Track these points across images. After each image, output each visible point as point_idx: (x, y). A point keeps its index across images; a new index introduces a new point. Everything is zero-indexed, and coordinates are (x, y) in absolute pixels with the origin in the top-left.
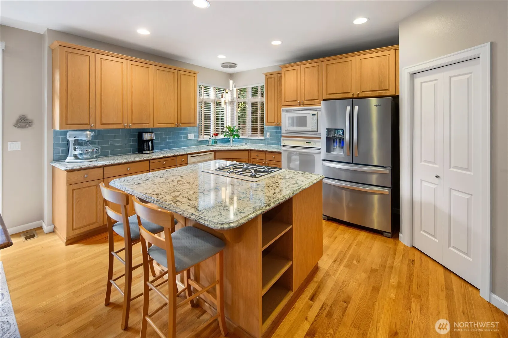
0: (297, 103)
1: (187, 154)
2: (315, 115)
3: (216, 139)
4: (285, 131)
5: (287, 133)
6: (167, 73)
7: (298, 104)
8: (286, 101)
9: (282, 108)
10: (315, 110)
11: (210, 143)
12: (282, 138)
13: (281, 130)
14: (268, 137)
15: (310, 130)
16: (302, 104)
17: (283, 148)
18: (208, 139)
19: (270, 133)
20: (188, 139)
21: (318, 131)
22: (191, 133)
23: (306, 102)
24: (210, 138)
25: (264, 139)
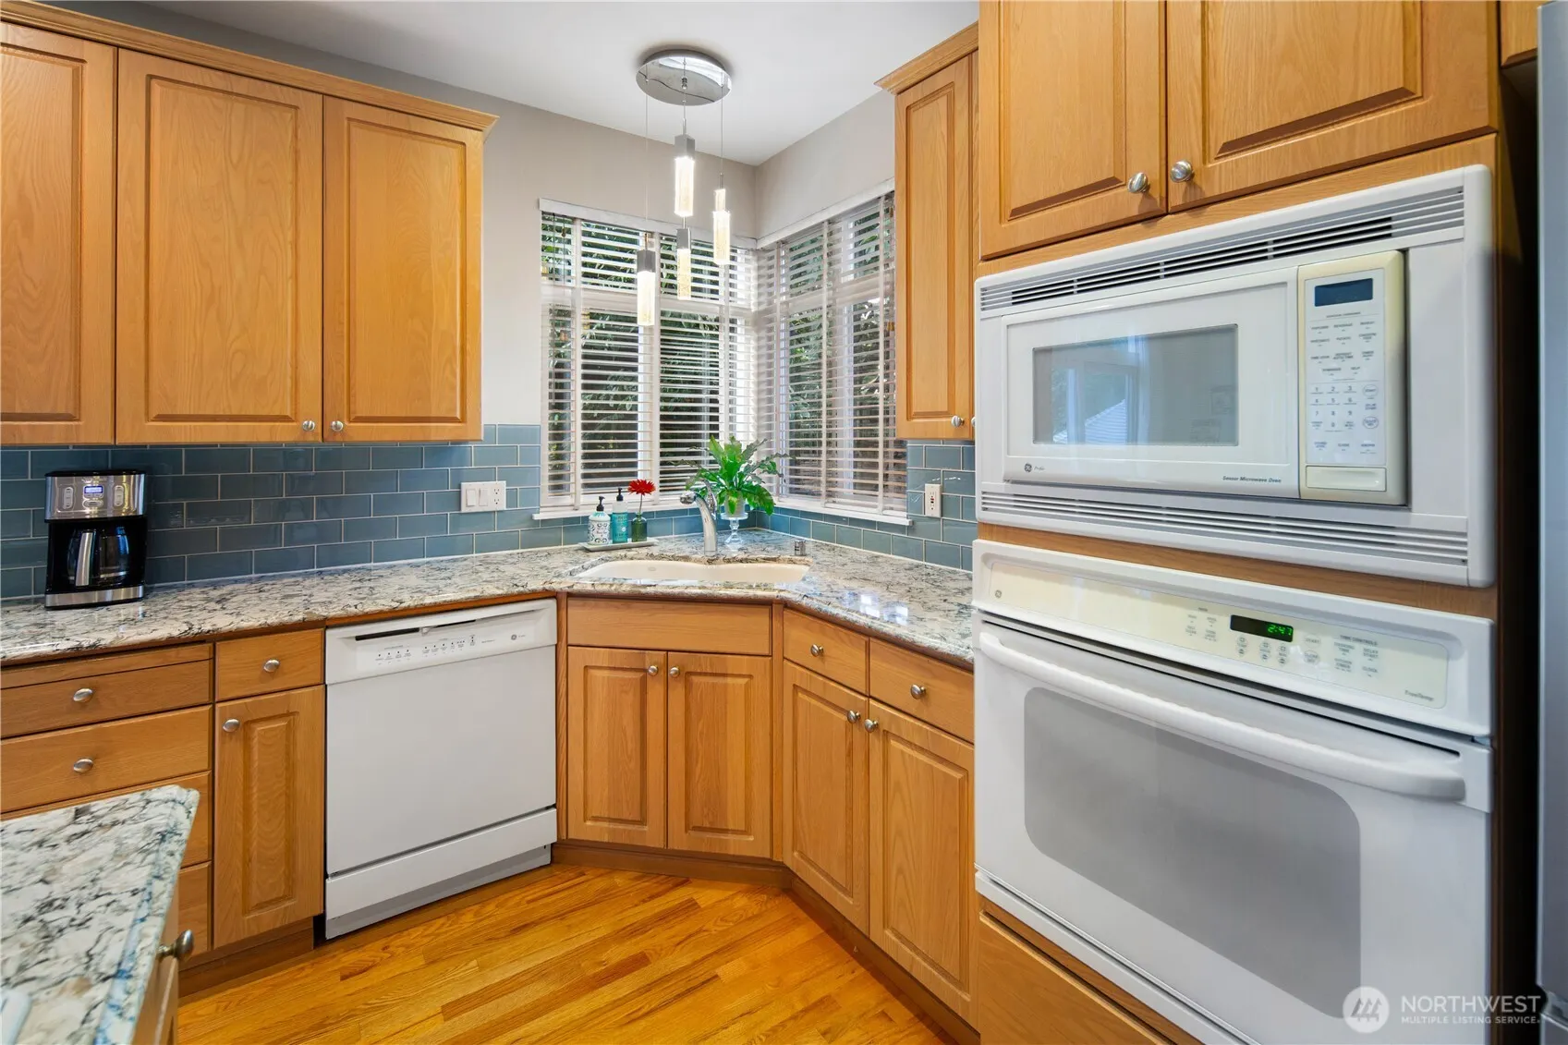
0: (1125, 202)
1: (326, 624)
2: (1360, 290)
3: (646, 514)
4: (1001, 486)
5: (1023, 502)
6: (239, 107)
7: (1134, 211)
8: (1018, 213)
9: (981, 282)
10: (1373, 228)
11: (601, 535)
12: (981, 546)
13: (972, 466)
14: (933, 510)
15: (1288, 485)
16: (1176, 199)
17: (990, 640)
18: (591, 512)
19: (942, 490)
20: (464, 509)
21: (1406, 503)
22: (486, 476)
23: (1225, 173)
24: (600, 508)
25: (906, 522)
